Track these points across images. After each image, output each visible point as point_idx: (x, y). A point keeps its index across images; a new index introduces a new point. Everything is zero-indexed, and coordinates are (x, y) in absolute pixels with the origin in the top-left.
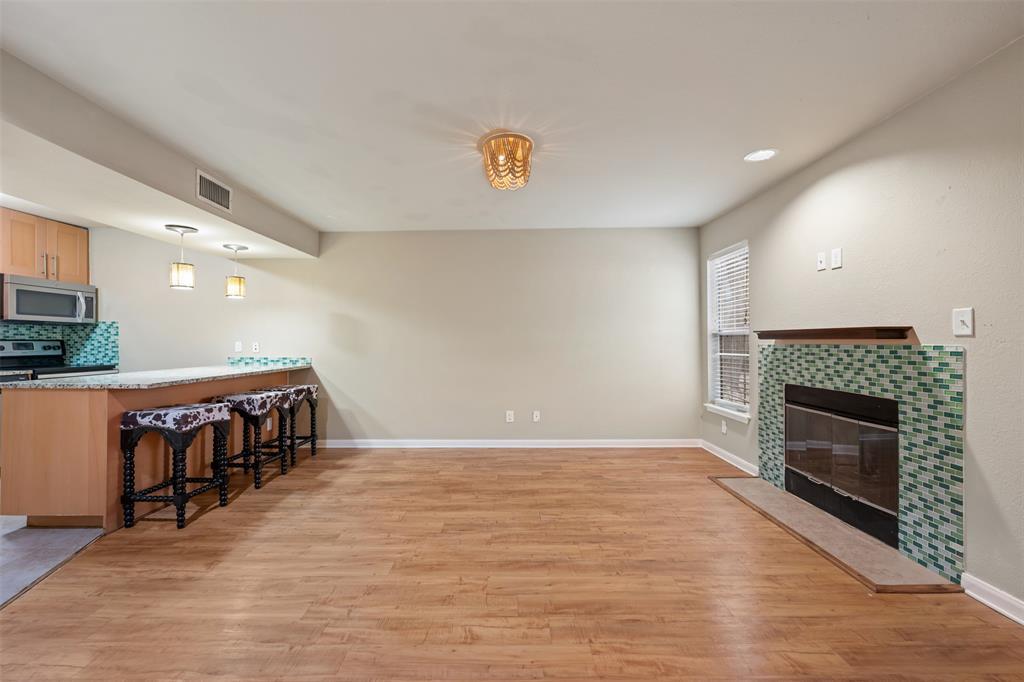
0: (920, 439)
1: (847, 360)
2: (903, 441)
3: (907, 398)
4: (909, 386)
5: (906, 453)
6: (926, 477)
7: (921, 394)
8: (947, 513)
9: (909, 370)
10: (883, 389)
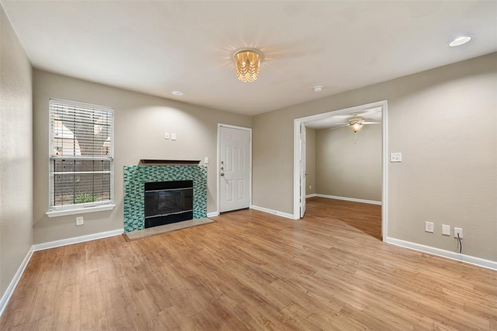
0: (198, 188)
1: (177, 170)
2: (194, 190)
3: (196, 179)
4: (197, 176)
5: (195, 193)
6: (200, 197)
7: (199, 177)
8: (204, 203)
9: (196, 172)
10: (189, 178)
